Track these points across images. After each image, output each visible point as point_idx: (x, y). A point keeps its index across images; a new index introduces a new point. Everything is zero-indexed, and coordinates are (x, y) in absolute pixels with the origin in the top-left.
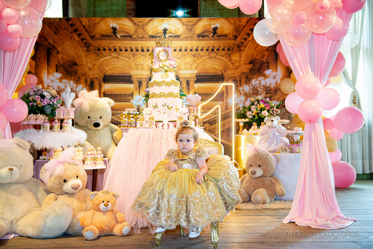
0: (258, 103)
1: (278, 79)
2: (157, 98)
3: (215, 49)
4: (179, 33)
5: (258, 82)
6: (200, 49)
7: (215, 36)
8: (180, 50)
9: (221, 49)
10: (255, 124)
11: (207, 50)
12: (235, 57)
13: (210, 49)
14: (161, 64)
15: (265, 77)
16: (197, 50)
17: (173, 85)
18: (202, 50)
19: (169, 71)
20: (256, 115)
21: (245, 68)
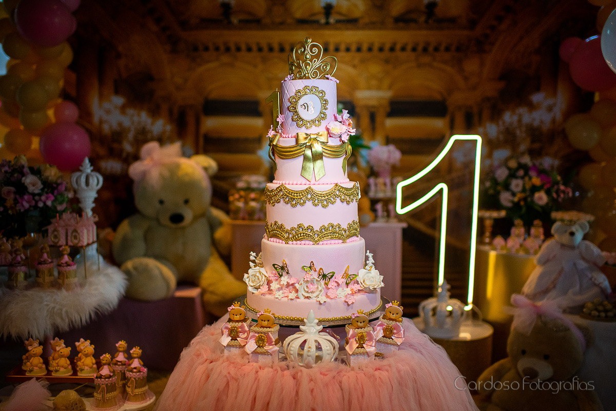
0: (526, 174)
1: (558, 113)
2: (287, 240)
3: (431, 49)
4: (357, 14)
5: (515, 118)
6: (398, 47)
7: (430, 21)
8: (359, 50)
9: (442, 48)
10: (518, 222)
11: (414, 49)
12: (471, 66)
13: (420, 48)
14: (302, 133)
15: (532, 107)
16: (392, 49)
17: (338, 200)
18: (403, 49)
19: (326, 156)
20: (522, 203)
21: (490, 89)
